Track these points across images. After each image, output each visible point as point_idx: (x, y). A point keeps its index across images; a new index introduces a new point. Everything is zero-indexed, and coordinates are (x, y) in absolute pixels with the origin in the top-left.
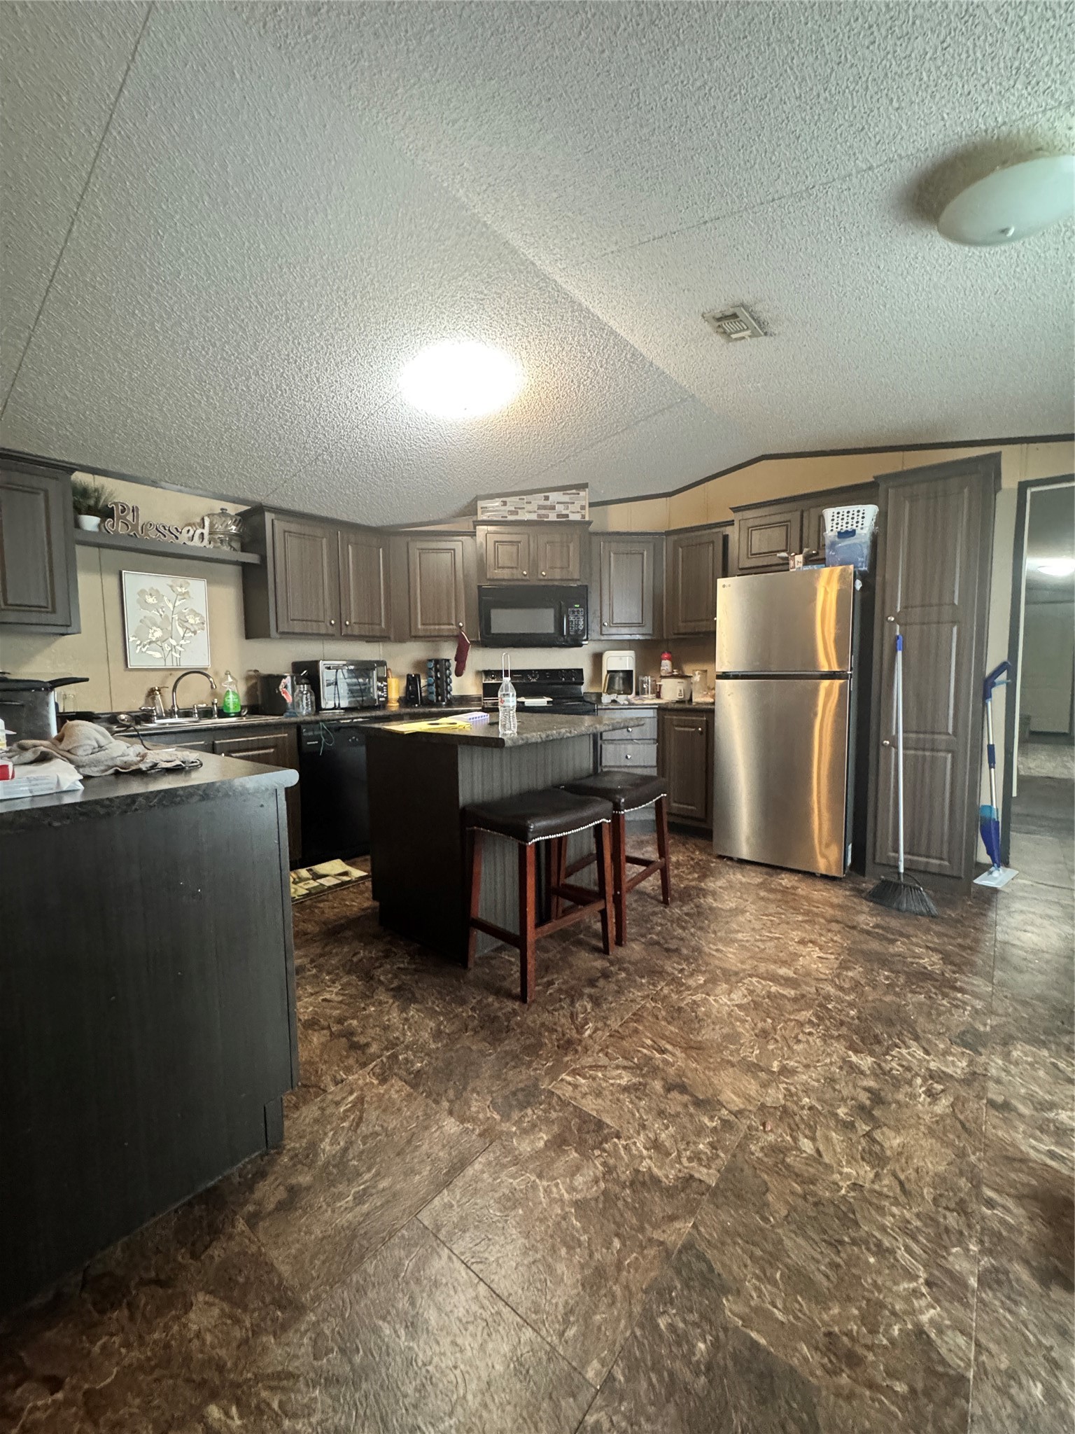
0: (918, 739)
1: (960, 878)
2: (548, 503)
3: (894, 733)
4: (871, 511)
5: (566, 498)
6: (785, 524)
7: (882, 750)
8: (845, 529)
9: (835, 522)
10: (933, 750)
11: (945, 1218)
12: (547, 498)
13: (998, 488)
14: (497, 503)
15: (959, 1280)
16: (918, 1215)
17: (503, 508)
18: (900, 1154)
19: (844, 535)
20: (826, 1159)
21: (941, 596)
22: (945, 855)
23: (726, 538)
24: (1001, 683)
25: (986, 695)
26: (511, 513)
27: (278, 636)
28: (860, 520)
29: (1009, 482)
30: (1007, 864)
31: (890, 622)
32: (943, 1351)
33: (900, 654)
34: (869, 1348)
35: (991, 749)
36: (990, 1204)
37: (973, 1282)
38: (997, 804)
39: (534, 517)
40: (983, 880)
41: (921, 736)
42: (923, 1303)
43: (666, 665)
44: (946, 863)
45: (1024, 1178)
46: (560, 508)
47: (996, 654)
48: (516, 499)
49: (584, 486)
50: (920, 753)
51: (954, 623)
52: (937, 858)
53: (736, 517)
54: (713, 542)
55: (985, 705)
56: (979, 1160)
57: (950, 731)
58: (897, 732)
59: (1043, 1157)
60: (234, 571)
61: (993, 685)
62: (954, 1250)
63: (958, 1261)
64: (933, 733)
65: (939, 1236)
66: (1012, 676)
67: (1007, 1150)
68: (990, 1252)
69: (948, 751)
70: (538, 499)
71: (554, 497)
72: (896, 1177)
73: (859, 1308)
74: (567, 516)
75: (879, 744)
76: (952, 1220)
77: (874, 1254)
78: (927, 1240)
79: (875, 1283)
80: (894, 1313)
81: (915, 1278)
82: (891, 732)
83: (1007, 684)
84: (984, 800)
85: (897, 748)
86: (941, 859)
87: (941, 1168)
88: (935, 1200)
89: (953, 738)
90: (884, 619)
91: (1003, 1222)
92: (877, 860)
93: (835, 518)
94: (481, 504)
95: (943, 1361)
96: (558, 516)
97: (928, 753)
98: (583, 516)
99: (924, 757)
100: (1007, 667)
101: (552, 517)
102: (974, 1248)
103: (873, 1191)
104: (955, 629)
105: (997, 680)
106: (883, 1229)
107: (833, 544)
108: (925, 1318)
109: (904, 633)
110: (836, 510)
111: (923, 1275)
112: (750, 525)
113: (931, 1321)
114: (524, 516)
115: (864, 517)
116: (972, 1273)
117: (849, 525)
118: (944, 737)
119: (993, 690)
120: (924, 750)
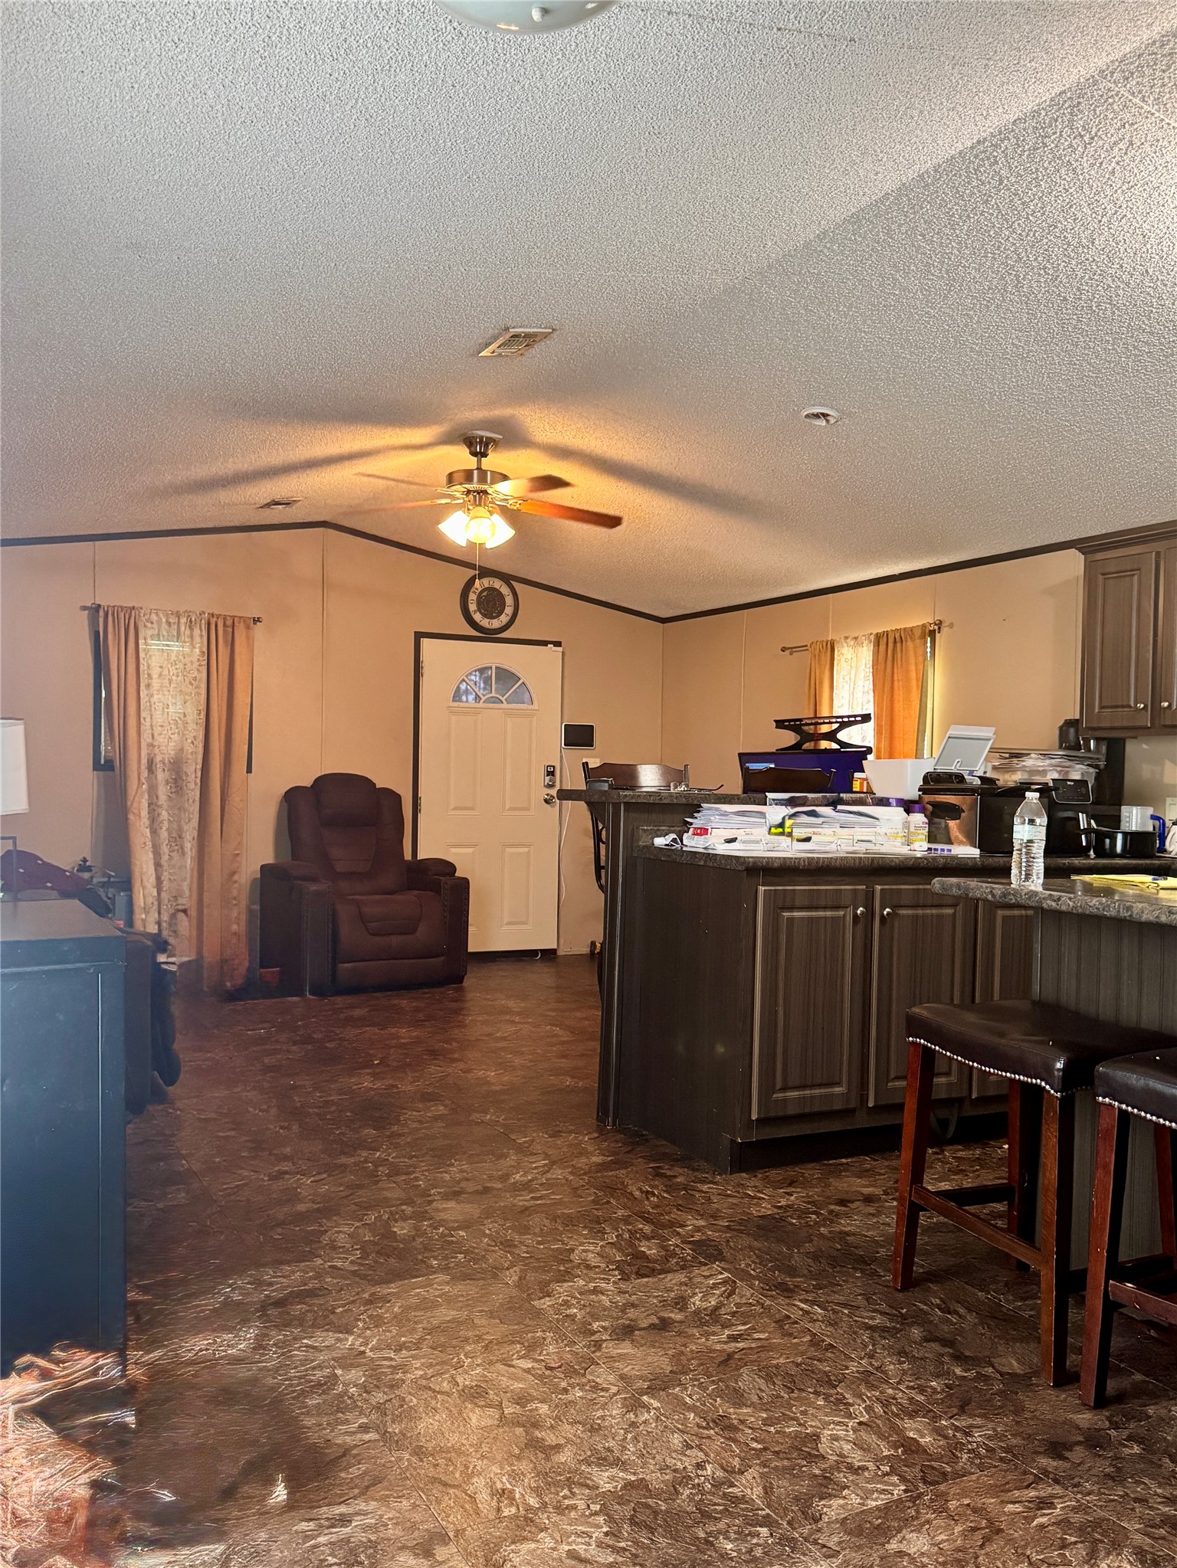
11: (385, 1393)
15: (346, 1367)
16: (403, 1381)
18: (460, 1413)
20: (499, 1366)
32: (331, 1333)
34: (365, 1311)
36: (364, 1428)
37: (339, 1372)
42: (358, 1343)
45: (354, 1471)
56: (400, 1459)
59: (351, 1510)
62: (363, 1379)
63: (356, 1375)
65: (378, 1380)
67: (383, 1489)
68: (341, 1395)
72: (442, 1393)
73: (386, 1318)
76: (379, 1397)
77: (405, 1343)
78: (383, 1372)
79: (390, 1332)
80: (368, 1328)
81: (371, 1350)
87: (421, 1426)
88: (403, 1399)
91: (346, 1422)
95: (327, 1330)
102: (353, 1390)
103: (447, 1371)
106: (414, 1357)
108: (351, 1338)
111: (369, 1354)
113: (347, 1340)
116: (341, 1376)
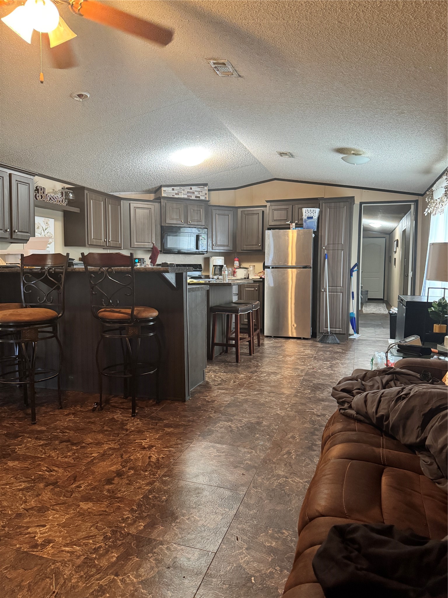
0: (332, 289)
1: (345, 334)
2: (191, 191)
3: (325, 287)
4: (317, 210)
5: (199, 189)
6: (286, 209)
7: (321, 293)
8: (309, 216)
9: (306, 213)
10: (336, 292)
12: (191, 189)
13: (354, 203)
14: (170, 189)
17: (173, 191)
19: (309, 218)
21: (338, 241)
22: (341, 327)
23: (263, 212)
24: (355, 270)
25: (351, 275)
26: (176, 194)
27: (88, 246)
28: (314, 213)
29: (357, 202)
30: (358, 333)
31: (323, 249)
33: (326, 260)
35: (353, 293)
38: (355, 312)
39: (186, 197)
40: (351, 337)
41: (333, 288)
43: (237, 263)
44: (341, 330)
46: (196, 193)
47: (354, 261)
48: (178, 188)
49: (206, 185)
50: (333, 293)
51: (342, 250)
52: (338, 328)
53: (268, 204)
54: (258, 213)
55: (351, 278)
57: (341, 286)
58: (326, 286)
60: (60, 214)
61: (353, 271)
64: (336, 286)
66: (359, 268)
69: (341, 292)
70: (187, 189)
71: (194, 188)
74: (199, 197)
75: (320, 291)
82: (324, 287)
83: (357, 271)
84: (351, 311)
85: (326, 292)
86: (340, 328)
89: (342, 288)
90: (321, 248)
92: (320, 332)
93: (306, 212)
94: (163, 189)
96: (196, 197)
97: (335, 293)
98: (206, 198)
99: (334, 294)
100: (357, 265)
101: (193, 198)
104: (342, 252)
105: (354, 270)
107: (305, 221)
109: (328, 252)
110: (307, 209)
112: (273, 208)
114: (182, 196)
115: (315, 212)
117: (311, 215)
118: (340, 288)
119: (353, 273)
120: (334, 292)
